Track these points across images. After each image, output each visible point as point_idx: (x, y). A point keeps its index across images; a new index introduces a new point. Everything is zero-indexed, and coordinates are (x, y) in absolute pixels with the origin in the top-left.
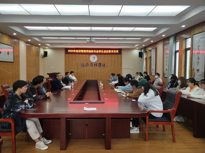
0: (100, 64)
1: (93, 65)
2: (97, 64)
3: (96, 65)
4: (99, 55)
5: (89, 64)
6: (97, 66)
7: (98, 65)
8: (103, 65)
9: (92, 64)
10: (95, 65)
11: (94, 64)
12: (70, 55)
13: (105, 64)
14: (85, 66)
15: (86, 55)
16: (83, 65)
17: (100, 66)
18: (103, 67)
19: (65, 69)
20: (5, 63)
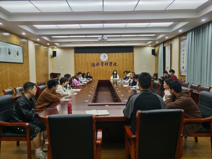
1: (104, 65)
4: (110, 54)
5: (99, 63)
7: (108, 64)
9: (102, 63)
11: (104, 63)
12: (80, 54)
13: (116, 63)
15: (96, 54)
17: (111, 65)
18: (114, 66)
19: (75, 69)
20: (15, 64)
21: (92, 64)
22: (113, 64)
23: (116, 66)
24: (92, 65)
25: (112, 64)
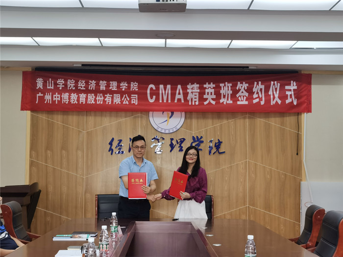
0: (198, 141)
2: (183, 140)
3: (177, 144)
6: (181, 150)
8: (211, 148)
10: (172, 146)
13: (220, 143)
14: (125, 149)
16: (115, 144)
18: (212, 157)
19: (32, 164)
21: (111, 144)
22: (205, 147)
23: (222, 156)
24: (111, 150)
25: (202, 146)
